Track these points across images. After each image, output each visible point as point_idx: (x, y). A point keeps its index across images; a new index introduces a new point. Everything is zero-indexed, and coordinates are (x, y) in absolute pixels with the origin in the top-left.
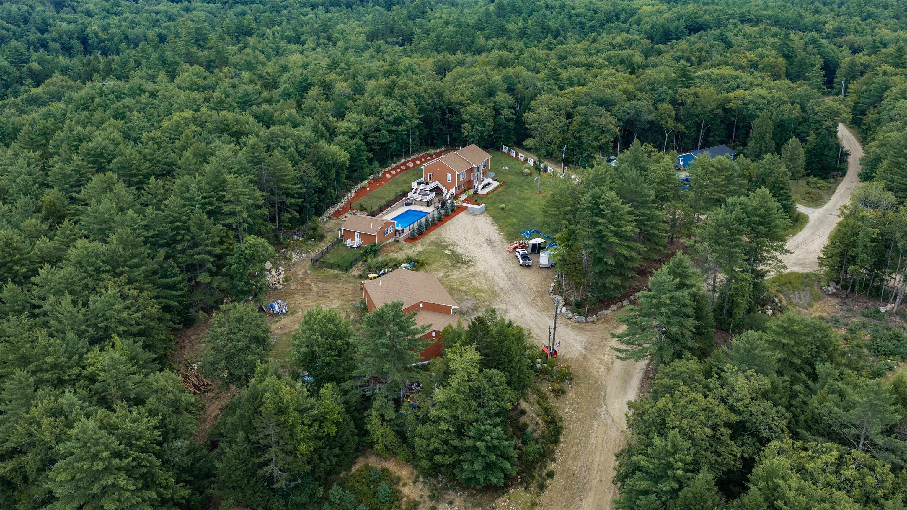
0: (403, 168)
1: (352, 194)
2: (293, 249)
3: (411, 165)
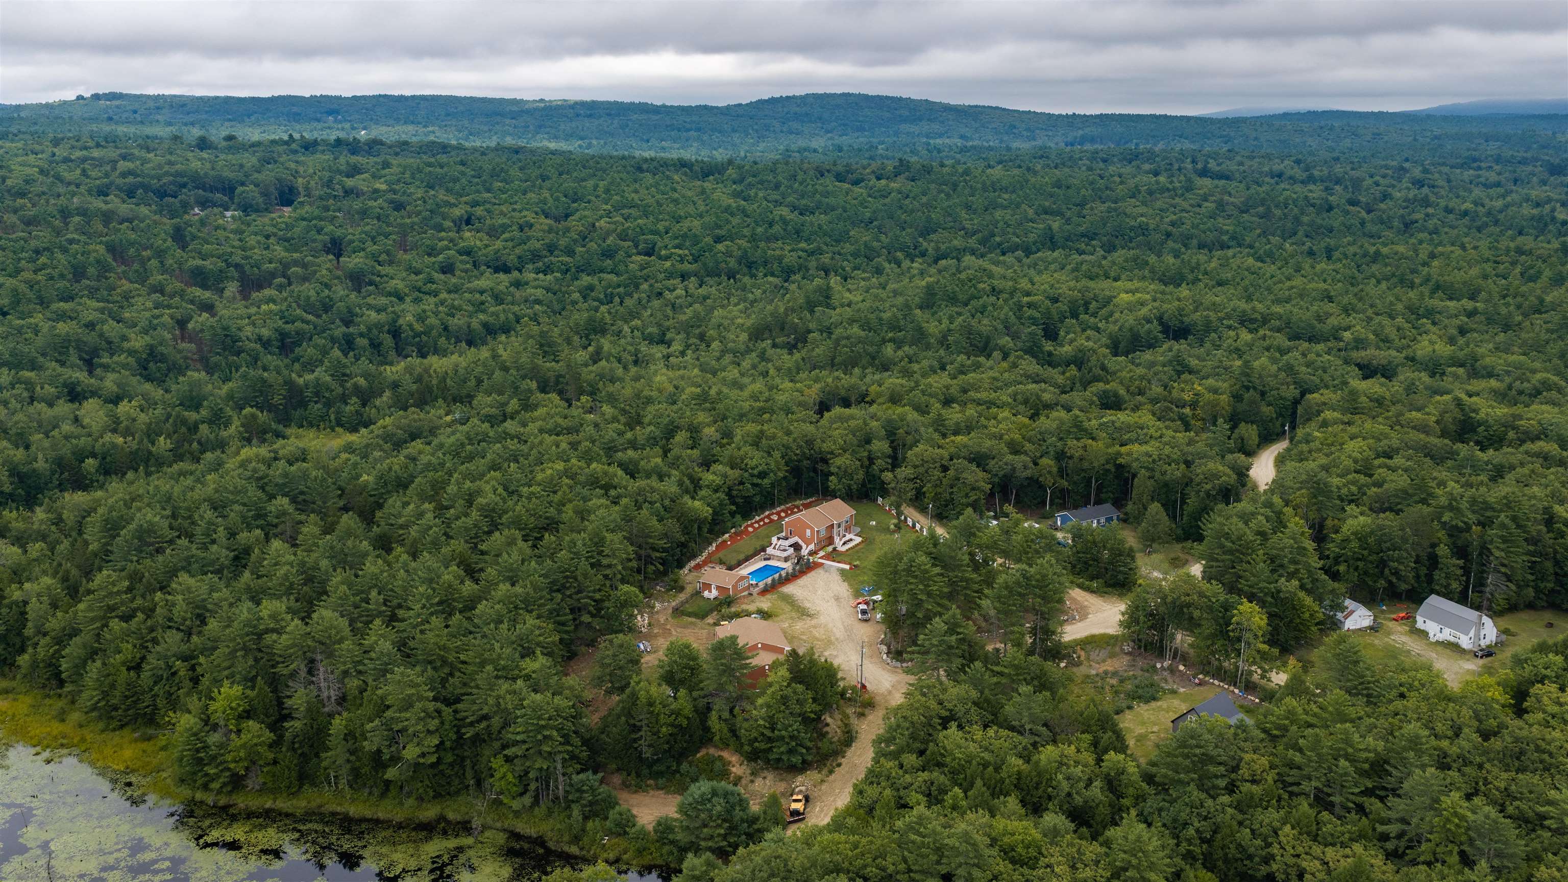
0: (767, 521)
1: (713, 548)
2: (656, 599)
3: (775, 517)
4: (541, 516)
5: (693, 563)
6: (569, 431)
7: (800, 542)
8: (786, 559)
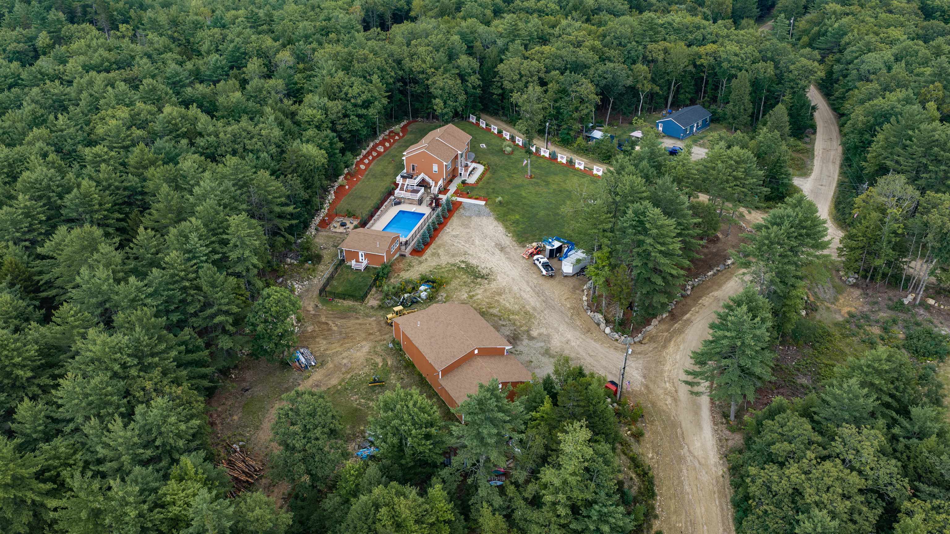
0: (375, 154)
1: (331, 197)
2: (291, 277)
3: (381, 149)
4: (118, 188)
5: (317, 220)
6: (120, 65)
7: (427, 178)
8: (420, 202)
